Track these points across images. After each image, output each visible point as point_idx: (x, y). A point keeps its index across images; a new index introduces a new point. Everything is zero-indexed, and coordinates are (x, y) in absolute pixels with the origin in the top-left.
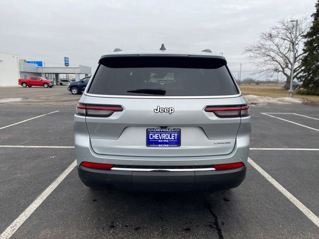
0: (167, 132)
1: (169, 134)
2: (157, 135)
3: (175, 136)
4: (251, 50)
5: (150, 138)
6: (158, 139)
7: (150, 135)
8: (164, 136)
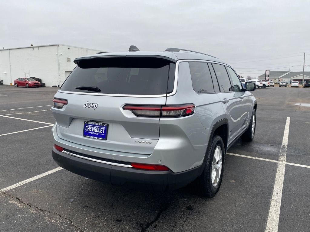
0: (98, 126)
1: (99, 127)
2: (91, 128)
3: (103, 130)
5: (86, 130)
6: (91, 131)
7: (86, 126)
8: (95, 129)
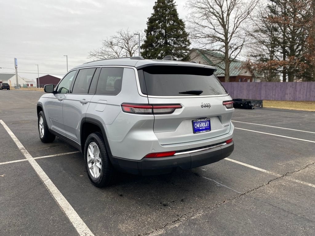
0: (204, 121)
2: (199, 125)
3: (207, 124)
4: (95, 55)
5: (195, 127)
7: (195, 124)
8: (202, 124)
